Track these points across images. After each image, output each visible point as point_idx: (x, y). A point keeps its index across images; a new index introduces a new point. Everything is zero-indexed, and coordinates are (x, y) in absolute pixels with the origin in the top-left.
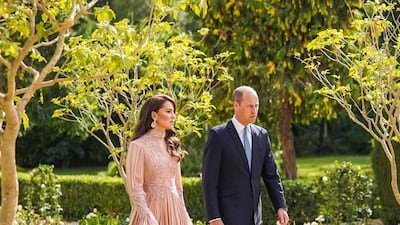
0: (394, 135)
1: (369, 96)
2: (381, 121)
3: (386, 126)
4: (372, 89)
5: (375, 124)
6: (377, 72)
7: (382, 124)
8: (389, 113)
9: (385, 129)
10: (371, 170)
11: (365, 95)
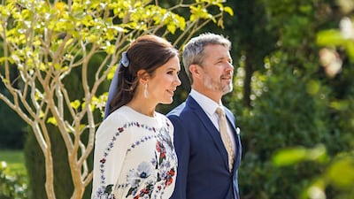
0: (50, 115)
1: (15, 58)
2: (32, 95)
3: (39, 102)
4: (21, 46)
5: (23, 98)
6: (28, 23)
7: (35, 99)
8: (44, 83)
9: (38, 106)
10: (24, 172)
11: (9, 54)
